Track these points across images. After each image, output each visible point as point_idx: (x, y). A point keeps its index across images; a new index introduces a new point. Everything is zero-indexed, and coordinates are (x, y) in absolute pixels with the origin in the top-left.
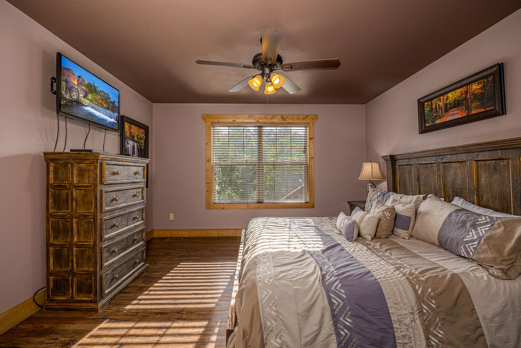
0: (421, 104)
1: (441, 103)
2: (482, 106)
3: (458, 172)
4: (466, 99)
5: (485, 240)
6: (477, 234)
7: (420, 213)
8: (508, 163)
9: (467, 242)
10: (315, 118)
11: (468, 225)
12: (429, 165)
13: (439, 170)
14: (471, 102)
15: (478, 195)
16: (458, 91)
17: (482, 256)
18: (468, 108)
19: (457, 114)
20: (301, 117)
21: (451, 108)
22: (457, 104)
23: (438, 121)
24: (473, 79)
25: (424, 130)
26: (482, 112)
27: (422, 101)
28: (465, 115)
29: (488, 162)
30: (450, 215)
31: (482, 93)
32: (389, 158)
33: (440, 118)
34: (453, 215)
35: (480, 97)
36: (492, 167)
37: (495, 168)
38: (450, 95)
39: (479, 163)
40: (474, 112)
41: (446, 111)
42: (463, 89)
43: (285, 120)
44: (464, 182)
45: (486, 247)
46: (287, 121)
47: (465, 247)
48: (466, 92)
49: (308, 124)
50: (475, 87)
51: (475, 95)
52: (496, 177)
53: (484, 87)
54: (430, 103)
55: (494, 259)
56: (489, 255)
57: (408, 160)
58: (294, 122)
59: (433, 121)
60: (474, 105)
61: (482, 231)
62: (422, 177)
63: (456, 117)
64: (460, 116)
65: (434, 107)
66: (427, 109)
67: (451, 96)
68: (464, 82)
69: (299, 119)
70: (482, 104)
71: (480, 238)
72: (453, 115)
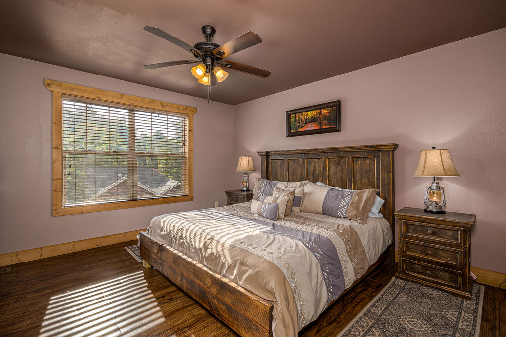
0: (288, 114)
1: (302, 118)
2: (329, 124)
3: (317, 165)
4: (319, 118)
5: (351, 204)
6: (346, 202)
7: (306, 194)
8: (346, 160)
9: (342, 207)
10: (194, 110)
11: (340, 197)
12: (296, 160)
13: (304, 163)
14: (323, 121)
15: (329, 180)
16: (314, 111)
17: (350, 214)
18: (320, 124)
19: (313, 126)
20: (181, 107)
21: (309, 122)
22: (313, 120)
23: (300, 130)
24: (324, 106)
25: (290, 135)
26: (329, 128)
27: (289, 113)
28: (318, 128)
29: (335, 159)
30: (328, 193)
31: (329, 116)
32: (265, 154)
33: (302, 128)
34: (330, 192)
35: (327, 118)
36: (337, 163)
37: (338, 163)
38: (309, 113)
39: (330, 160)
40: (324, 127)
41: (306, 123)
42: (318, 111)
43: (164, 107)
44: (320, 172)
45: (352, 208)
46: (167, 108)
47: (341, 211)
48: (320, 113)
49: (187, 115)
50: (325, 111)
51: (325, 116)
52: (339, 168)
53: (330, 113)
54: (295, 116)
55: (356, 215)
56: (354, 213)
57: (280, 156)
58: (174, 110)
59: (297, 129)
60: (324, 122)
61: (347, 199)
62: (291, 169)
63: (313, 128)
64: (315, 128)
65: (297, 119)
66: (292, 120)
67: (311, 114)
68: (318, 107)
69: (179, 109)
70: (329, 123)
71: (348, 204)
72: (311, 127)
